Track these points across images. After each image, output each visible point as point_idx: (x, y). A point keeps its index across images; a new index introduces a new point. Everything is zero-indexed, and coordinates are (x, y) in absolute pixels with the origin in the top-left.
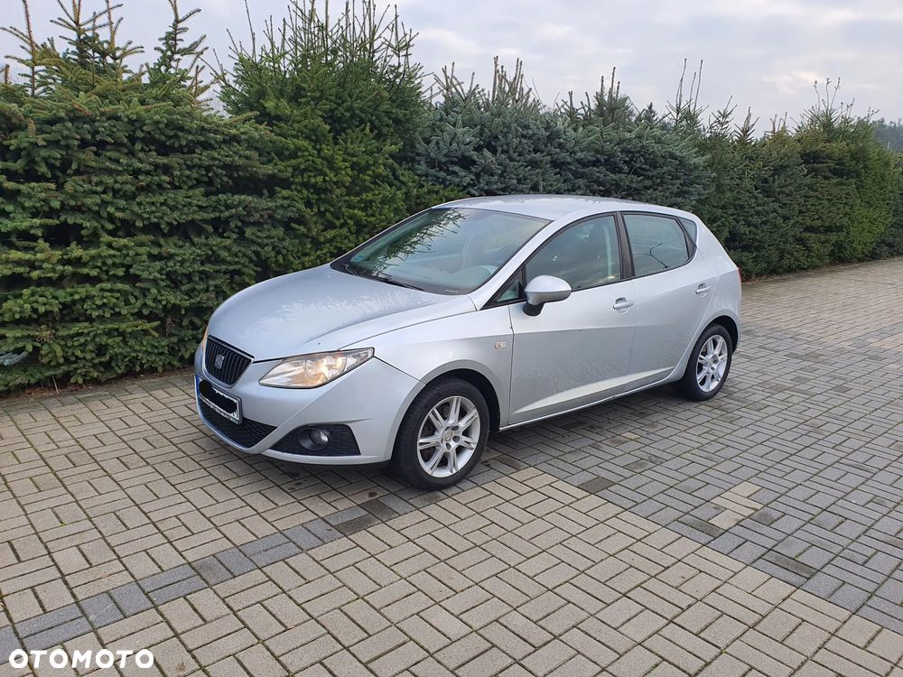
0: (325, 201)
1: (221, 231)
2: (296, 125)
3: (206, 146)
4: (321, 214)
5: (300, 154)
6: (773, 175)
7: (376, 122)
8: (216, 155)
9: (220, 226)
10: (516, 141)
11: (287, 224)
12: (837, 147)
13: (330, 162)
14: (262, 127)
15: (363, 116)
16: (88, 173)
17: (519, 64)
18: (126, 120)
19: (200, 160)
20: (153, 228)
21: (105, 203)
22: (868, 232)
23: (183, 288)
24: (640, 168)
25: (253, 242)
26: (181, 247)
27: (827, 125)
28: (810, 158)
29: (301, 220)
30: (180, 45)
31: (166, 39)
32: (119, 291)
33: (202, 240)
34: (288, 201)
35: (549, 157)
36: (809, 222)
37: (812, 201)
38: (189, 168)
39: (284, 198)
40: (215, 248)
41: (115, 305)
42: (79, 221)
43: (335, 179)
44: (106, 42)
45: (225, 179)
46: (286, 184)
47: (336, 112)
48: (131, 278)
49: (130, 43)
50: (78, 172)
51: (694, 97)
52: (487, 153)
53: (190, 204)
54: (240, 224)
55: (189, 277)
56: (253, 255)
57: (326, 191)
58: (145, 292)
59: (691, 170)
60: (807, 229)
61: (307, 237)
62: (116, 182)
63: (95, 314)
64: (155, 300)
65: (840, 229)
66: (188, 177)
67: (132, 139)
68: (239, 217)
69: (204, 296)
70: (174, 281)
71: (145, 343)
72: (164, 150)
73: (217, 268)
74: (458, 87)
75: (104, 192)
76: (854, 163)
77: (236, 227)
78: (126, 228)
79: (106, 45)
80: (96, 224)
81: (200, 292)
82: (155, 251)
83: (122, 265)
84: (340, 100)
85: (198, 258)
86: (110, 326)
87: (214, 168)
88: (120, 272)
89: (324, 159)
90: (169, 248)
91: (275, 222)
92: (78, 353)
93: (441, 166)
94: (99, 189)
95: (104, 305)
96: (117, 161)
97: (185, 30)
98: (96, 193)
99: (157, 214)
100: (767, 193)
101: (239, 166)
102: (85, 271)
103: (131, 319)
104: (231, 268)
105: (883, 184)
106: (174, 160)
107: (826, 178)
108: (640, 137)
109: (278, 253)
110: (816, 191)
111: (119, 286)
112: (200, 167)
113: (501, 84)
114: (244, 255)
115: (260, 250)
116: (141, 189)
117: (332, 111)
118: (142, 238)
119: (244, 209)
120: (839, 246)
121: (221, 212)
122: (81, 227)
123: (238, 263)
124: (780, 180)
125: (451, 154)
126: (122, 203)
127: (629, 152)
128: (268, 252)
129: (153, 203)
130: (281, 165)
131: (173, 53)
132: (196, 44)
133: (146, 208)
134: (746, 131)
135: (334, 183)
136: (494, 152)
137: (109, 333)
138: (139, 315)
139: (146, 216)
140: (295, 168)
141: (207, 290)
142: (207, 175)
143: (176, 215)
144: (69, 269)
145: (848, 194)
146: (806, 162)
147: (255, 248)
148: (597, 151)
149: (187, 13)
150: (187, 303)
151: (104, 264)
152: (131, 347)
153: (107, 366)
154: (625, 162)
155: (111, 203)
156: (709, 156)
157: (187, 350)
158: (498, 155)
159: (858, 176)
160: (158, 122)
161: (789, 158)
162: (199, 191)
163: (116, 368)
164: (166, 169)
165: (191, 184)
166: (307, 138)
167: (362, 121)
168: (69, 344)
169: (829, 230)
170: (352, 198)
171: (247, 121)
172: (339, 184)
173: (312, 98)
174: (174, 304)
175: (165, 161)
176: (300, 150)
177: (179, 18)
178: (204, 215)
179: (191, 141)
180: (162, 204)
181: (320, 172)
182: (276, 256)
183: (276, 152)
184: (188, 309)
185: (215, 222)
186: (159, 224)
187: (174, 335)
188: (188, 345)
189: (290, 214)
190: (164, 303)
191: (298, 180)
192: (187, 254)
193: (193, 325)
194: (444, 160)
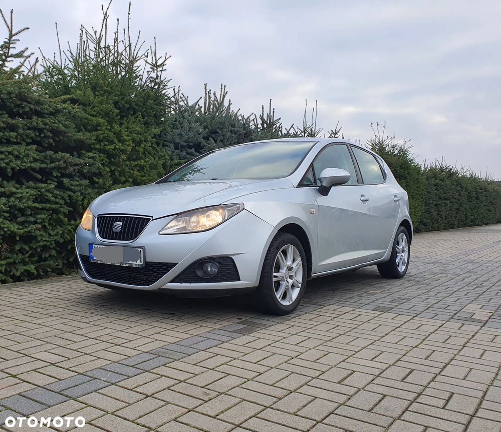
0: (114, 164)
1: (44, 179)
2: (96, 109)
3: (40, 114)
4: (112, 172)
5: (99, 128)
7: (145, 113)
8: (47, 121)
9: (46, 175)
10: (228, 134)
11: (89, 178)
13: (118, 136)
14: (76, 106)
15: (137, 107)
22: (414, 215)
23: (19, 219)
25: (68, 189)
26: (17, 189)
27: (382, 149)
29: (99, 175)
30: (12, 52)
33: (31, 183)
34: (91, 160)
38: (29, 129)
39: (89, 158)
40: (43, 191)
43: (122, 148)
45: (51, 141)
46: (89, 149)
47: (119, 104)
52: (211, 141)
53: (28, 155)
54: (59, 175)
55: (22, 211)
56: (68, 198)
57: (115, 156)
66: (27, 136)
68: (58, 168)
69: (35, 227)
70: (13, 214)
72: (12, 115)
73: (44, 205)
76: (402, 170)
77: (57, 177)
81: (30, 222)
84: (123, 95)
85: (31, 197)
87: (45, 131)
89: (115, 133)
90: (10, 187)
91: (83, 176)
93: (182, 148)
99: (7, 161)
101: (61, 131)
104: (54, 206)
105: (418, 185)
109: (84, 198)
112: (35, 128)
114: (62, 198)
115: (72, 194)
119: (65, 162)
121: (47, 164)
123: (56, 203)
125: (189, 140)
128: (78, 196)
129: (3, 153)
130: (88, 134)
131: (7, 57)
132: (23, 52)
135: (121, 151)
136: (215, 140)
140: (97, 138)
141: (35, 223)
142: (39, 136)
143: (19, 162)
147: (69, 193)
149: (19, 29)
150: (22, 231)
158: (218, 142)
159: (405, 178)
160: (11, 93)
162: (34, 147)
164: (13, 128)
165: (29, 141)
167: (136, 111)
170: (132, 162)
171: (64, 102)
172: (124, 151)
173: (105, 91)
174: (12, 232)
175: (13, 121)
176: (99, 126)
177: (13, 33)
178: (37, 165)
179: (31, 109)
180: (10, 153)
181: (112, 143)
182: (83, 200)
183: (83, 126)
184: (20, 236)
185: (41, 171)
186: (6, 168)
187: (9, 258)
188: (18, 267)
189: (93, 170)
190: (6, 229)
191: (98, 146)
192: (26, 192)
193: (21, 251)
194: (185, 144)
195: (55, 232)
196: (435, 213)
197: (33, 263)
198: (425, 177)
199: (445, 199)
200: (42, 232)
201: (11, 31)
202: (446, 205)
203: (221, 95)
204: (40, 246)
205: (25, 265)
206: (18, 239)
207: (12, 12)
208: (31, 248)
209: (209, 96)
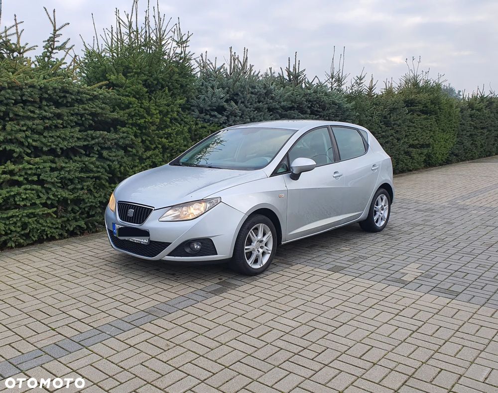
0: (145, 134)
1: (88, 153)
2: (128, 89)
3: (81, 102)
4: (143, 142)
5: (131, 106)
6: (389, 114)
7: (171, 86)
8: (87, 107)
9: (88, 150)
10: (249, 96)
11: (125, 148)
12: (423, 97)
13: (148, 111)
14: (110, 90)
15: (164, 83)
16: (17, 120)
17: (246, 51)
18: (39, 87)
19: (78, 110)
20: (52, 152)
21: (27, 137)
22: (444, 147)
23: (69, 187)
24: (317, 111)
25: (107, 159)
26: (66, 163)
27: (416, 84)
28: (409, 103)
29: (133, 146)
30: (56, 44)
31: (48, 41)
32: (33, 190)
33: (77, 158)
34: (126, 134)
35: (266, 106)
36: (411, 142)
37: (412, 129)
38: (72, 115)
39: (124, 133)
40: (87, 163)
41: (32, 198)
42: (13, 148)
43: (151, 121)
44: (14, 44)
45: (91, 122)
46: (124, 124)
47: (148, 81)
48: (41, 182)
49: (27, 44)
50: (11, 120)
51: (341, 69)
52: (233, 103)
53: (73, 136)
54: (100, 149)
55: (72, 181)
56: (107, 167)
57: (145, 128)
58: (48, 190)
59: (344, 111)
60: (412, 146)
61: (135, 155)
62: (33, 124)
63: (22, 204)
64: (54, 195)
65: (428, 146)
66: (71, 121)
67: (41, 99)
68: (98, 144)
69: (81, 192)
70: (64, 183)
71: (48, 221)
72: (58, 105)
73: (88, 175)
74: (211, 65)
75: (27, 131)
76: (433, 106)
77: (98, 151)
78: (37, 152)
79: (14, 46)
80: (21, 150)
81: (78, 189)
82: (54, 165)
83: (35, 174)
84: (151, 74)
85: (78, 169)
86: (30, 211)
87: (86, 115)
88: (35, 178)
89: (144, 109)
90: (60, 163)
91: (118, 146)
92: (12, 228)
93: (206, 112)
94: (25, 128)
95: (27, 198)
96: (33, 112)
97: (59, 35)
98: (21, 130)
99: (56, 143)
100: (387, 124)
101: (98, 114)
102: (16, 178)
103: (41, 206)
104: (96, 175)
105: (450, 118)
106: (64, 111)
107: (419, 115)
108: (315, 92)
109: (121, 166)
110: (414, 123)
111: (35, 187)
112: (77, 114)
113: (234, 62)
114: (103, 167)
115: (111, 164)
116: (46, 128)
117: (146, 81)
118: (45, 157)
119: (102, 139)
120: (428, 156)
121: (89, 141)
122: (14, 151)
123: (99, 172)
124: (394, 116)
125: (213, 105)
126: (36, 136)
127: (310, 101)
128: (116, 165)
129: (52, 137)
130: (122, 113)
131: (53, 49)
132: (65, 43)
133: (49, 140)
134: (371, 89)
135: (151, 123)
136: (236, 103)
137: (28, 216)
138: (45, 205)
139: (49, 144)
140: (129, 114)
141: (82, 189)
142: (81, 119)
143: (66, 143)
144: (8, 176)
145: (431, 124)
146: (407, 106)
147: (108, 163)
148: (292, 102)
149: (61, 25)
150: (72, 197)
151: (26, 173)
152: (40, 224)
153: (27, 236)
154: (308, 107)
155: (29, 137)
156: (354, 103)
157: (71, 226)
158: (239, 104)
159: (436, 114)
160: (56, 88)
161: (398, 103)
162: (77, 129)
163: (33, 237)
164: (59, 116)
165: (73, 125)
166: (134, 96)
167: (163, 87)
168: (7, 222)
169: (422, 146)
170: (160, 131)
171: (100, 87)
172: (153, 123)
173: (136, 73)
174: (64, 198)
175: (59, 111)
176: (131, 104)
177: (57, 28)
178: (81, 143)
179: (73, 99)
180: (58, 137)
181: (143, 117)
182: (120, 168)
183: (117, 106)
184: (72, 200)
185: (85, 147)
186: (56, 148)
187: (63, 217)
188: (71, 223)
189: (127, 142)
190: (59, 196)
191: (130, 121)
192: (72, 166)
193: (73, 211)
194: (209, 108)
195: (99, 195)
196: (468, 144)
197: (83, 219)
198: (459, 109)
199: (483, 128)
200: (89, 195)
201: (55, 27)
202: (482, 134)
203: (244, 57)
204: (87, 207)
205: (76, 221)
206: (69, 202)
207: (54, 11)
208: (80, 208)
209: (234, 58)
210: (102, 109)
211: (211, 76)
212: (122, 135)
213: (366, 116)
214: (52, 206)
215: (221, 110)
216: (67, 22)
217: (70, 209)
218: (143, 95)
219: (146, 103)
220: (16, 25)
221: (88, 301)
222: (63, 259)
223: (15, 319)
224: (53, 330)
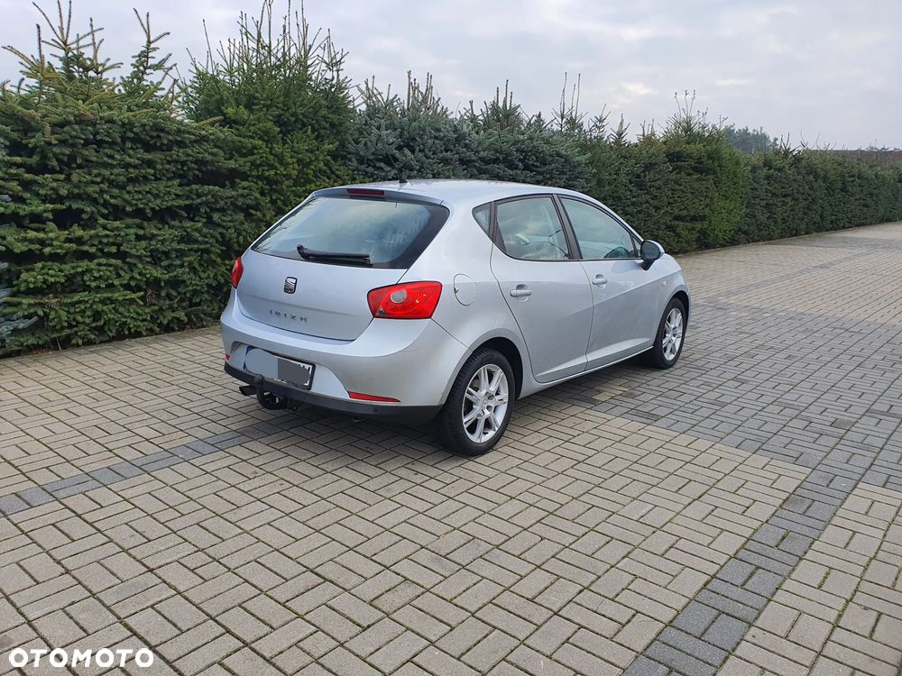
0: (275, 191)
1: (192, 216)
2: (252, 128)
3: (181, 144)
4: (273, 202)
5: (256, 151)
6: (644, 171)
7: (316, 125)
8: (190, 152)
9: (192, 212)
10: (430, 141)
11: (246, 210)
12: (695, 149)
13: (280, 158)
14: (225, 129)
15: (305, 120)
16: (87, 166)
17: (429, 77)
18: (120, 123)
19: (178, 156)
20: (139, 213)
21: (102, 191)
22: (727, 221)
23: (163, 264)
24: (533, 165)
25: (219, 225)
26: (160, 229)
27: (688, 129)
28: (675, 157)
29: (257, 207)
30: (151, 62)
31: (139, 56)
32: (111, 265)
33: (176, 223)
34: (247, 190)
35: (457, 156)
36: (676, 212)
37: (679, 193)
38: (169, 163)
39: (245, 188)
40: (189, 230)
41: (109, 278)
42: (82, 207)
43: (285, 173)
44: (90, 59)
45: (197, 172)
46: (245, 177)
47: (282, 117)
48: (122, 255)
49: (108, 60)
50: (80, 167)
51: (575, 105)
52: (406, 151)
53: (169, 192)
54: (208, 210)
55: (167, 254)
56: (219, 236)
57: (276, 182)
58: (132, 267)
59: (575, 167)
60: (677, 218)
61: (263, 221)
62: (112, 174)
63: (93, 284)
64: (140, 274)
65: (703, 218)
66: (167, 170)
67: (124, 139)
68: (206, 203)
69: (180, 271)
70: (156, 258)
71: (132, 311)
72: (148, 148)
73: (190, 247)
74: (379, 96)
75: (102, 183)
76: (711, 161)
77: (206, 212)
78: (117, 213)
79: (89, 62)
80: (94, 209)
81: (176, 266)
82: (141, 232)
83: (113, 244)
84: (286, 107)
85: (176, 238)
86: (105, 295)
87: (189, 163)
88: (114, 249)
89: (275, 156)
90: (151, 229)
91: (237, 208)
92: (79, 318)
93: (369, 163)
94: (99, 180)
95: (100, 277)
96: (111, 157)
97: (155, 49)
98: (93, 182)
99: (144, 201)
100: (640, 186)
101: (208, 161)
102: (86, 248)
103: (122, 289)
104: (202, 247)
105: (735, 180)
106: (155, 156)
107: (689, 175)
108: (531, 138)
109: (239, 234)
110: (681, 185)
111: (113, 261)
112: (176, 162)
113: (414, 94)
114: (212, 236)
115: (225, 232)
116: (131, 180)
117: (280, 116)
118: (129, 221)
119: (213, 196)
120: (703, 233)
121: (193, 199)
122: (83, 211)
123: (207, 243)
124: (650, 176)
125: (378, 152)
126: (116, 191)
127: (523, 151)
128: (231, 233)
129: (139, 192)
130: (241, 160)
131: (145, 68)
132: (164, 61)
133: (133, 197)
134: (620, 134)
135: (284, 176)
136: (413, 151)
137: (103, 302)
138: (127, 287)
139: (134, 202)
140: (253, 163)
141: (182, 266)
142: (182, 169)
143: (158, 202)
144: (74, 246)
145: (707, 188)
146: (671, 161)
147: (220, 230)
148: (496, 151)
149: (158, 35)
150: (167, 277)
151: (100, 242)
152: (120, 314)
153: (100, 330)
154: (520, 160)
155: (106, 192)
156: (589, 155)
157: (164, 318)
158: (416, 153)
159: (715, 173)
160: (145, 125)
161: (657, 157)
162: (176, 182)
163: (109, 333)
164: (150, 164)
165: (169, 176)
166: (261, 138)
167: (304, 125)
168: (72, 310)
169: (694, 219)
171: (212, 124)
172: (288, 177)
173: (264, 106)
174: (156, 277)
175: (150, 157)
176: (256, 148)
177: (152, 39)
178: (181, 202)
179: (171, 141)
180: (147, 192)
181: (272, 167)
182: (238, 237)
183: (236, 150)
184: (167, 282)
185: (188, 208)
186: (144, 209)
187: (154, 305)
188: (165, 314)
189: (249, 202)
190: (148, 276)
191: (254, 173)
192: (167, 235)
193: (169, 297)
194: (372, 157)
195: (206, 275)
196: (763, 218)
197: (184, 308)
198: (750, 168)
199: (785, 196)
200: (192, 275)
201: (149, 37)
202: (784, 204)
203: (427, 86)
204: (190, 291)
205: (173, 311)
206: (163, 284)
207: (148, 16)
208: (179, 293)
209: (413, 87)
210: (213, 154)
211: (379, 111)
212: (241, 191)
213: (610, 174)
214: (138, 289)
215: (390, 160)
216: (166, 31)
217: (163, 294)
218: (274, 137)
219: (278, 148)
220: (92, 32)
221: (165, 416)
222: (144, 362)
223: (61, 437)
224: (110, 451)
